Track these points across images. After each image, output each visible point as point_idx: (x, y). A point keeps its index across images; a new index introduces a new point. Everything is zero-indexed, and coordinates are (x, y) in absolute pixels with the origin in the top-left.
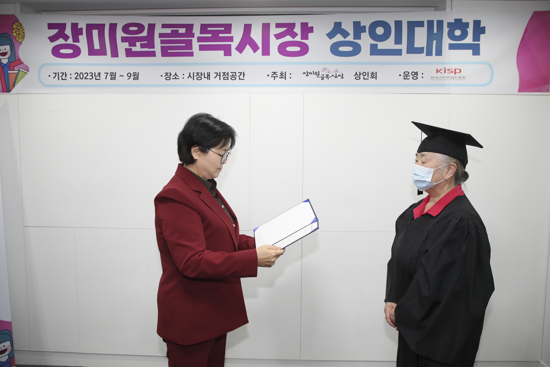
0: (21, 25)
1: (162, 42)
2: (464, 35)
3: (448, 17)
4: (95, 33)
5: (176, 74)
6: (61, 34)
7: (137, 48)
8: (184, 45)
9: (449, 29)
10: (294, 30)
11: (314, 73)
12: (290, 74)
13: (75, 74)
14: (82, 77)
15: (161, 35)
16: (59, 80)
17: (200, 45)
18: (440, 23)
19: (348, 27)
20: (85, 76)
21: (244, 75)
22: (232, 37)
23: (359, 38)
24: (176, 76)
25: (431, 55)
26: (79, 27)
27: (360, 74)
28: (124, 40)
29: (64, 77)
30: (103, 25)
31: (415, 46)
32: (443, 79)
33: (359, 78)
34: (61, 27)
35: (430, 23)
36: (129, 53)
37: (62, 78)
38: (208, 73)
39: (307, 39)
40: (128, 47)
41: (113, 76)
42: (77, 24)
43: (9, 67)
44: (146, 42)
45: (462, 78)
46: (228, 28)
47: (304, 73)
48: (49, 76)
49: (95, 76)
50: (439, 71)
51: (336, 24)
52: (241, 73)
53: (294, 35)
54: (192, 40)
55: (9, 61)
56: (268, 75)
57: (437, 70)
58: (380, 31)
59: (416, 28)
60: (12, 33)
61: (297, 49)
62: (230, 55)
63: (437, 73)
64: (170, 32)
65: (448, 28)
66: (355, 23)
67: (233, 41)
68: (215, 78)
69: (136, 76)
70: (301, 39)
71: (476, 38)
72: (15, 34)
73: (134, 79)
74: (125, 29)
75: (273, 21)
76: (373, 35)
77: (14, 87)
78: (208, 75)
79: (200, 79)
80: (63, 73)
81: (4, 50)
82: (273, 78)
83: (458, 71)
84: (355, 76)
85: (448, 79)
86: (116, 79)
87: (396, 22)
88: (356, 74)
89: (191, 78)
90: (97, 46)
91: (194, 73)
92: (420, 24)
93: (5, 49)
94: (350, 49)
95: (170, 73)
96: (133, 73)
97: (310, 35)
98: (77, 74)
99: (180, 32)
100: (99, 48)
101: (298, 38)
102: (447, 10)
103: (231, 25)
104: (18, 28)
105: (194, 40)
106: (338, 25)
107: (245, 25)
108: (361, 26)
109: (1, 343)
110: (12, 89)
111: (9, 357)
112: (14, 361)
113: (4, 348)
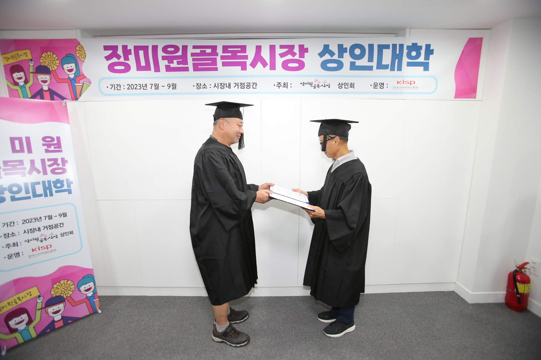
0: (82, 47)
1: (194, 60)
2: (418, 56)
3: (408, 42)
4: (141, 53)
5: (204, 84)
6: (115, 54)
7: (175, 65)
8: (211, 62)
9: (407, 51)
10: (294, 51)
11: (309, 84)
12: (291, 84)
13: (127, 85)
14: (132, 88)
15: (193, 54)
16: (115, 90)
17: (222, 62)
18: (401, 46)
19: (334, 48)
20: (135, 87)
21: (256, 85)
22: (247, 56)
23: (342, 57)
24: (204, 86)
25: (394, 70)
26: (128, 49)
27: (342, 84)
28: (164, 58)
29: (119, 88)
30: (148, 47)
31: (383, 63)
32: (402, 88)
33: (341, 87)
34: (114, 48)
35: (394, 46)
36: (168, 69)
37: (117, 89)
38: (229, 83)
39: (304, 57)
40: (167, 64)
41: (157, 87)
42: (127, 46)
44: (181, 60)
46: (243, 48)
47: (301, 83)
48: (107, 87)
49: (143, 87)
50: (399, 83)
51: (325, 45)
52: (254, 83)
53: (294, 54)
54: (216, 58)
55: (75, 76)
56: (274, 85)
57: (398, 81)
58: (357, 52)
59: (384, 50)
60: (76, 53)
61: (296, 65)
62: (246, 69)
63: (398, 84)
64: (199, 52)
65: (407, 50)
66: (338, 45)
67: (248, 59)
68: (234, 87)
69: (174, 86)
70: (299, 58)
71: (427, 58)
72: (78, 55)
73: (173, 89)
74: (165, 49)
75: (277, 43)
76: (353, 55)
77: (81, 96)
78: (229, 85)
79: (223, 88)
80: (118, 85)
82: (278, 87)
83: (413, 82)
84: (338, 85)
85: (406, 88)
86: (159, 89)
87: (369, 45)
88: (339, 84)
89: (217, 87)
90: (143, 63)
91: (218, 83)
92: (387, 47)
93: (71, 67)
94: (335, 65)
95: (200, 84)
96: (172, 84)
97: (306, 54)
98: (128, 85)
99: (207, 52)
100: (145, 65)
101: (297, 57)
102: (407, 36)
103: (245, 46)
104: (80, 49)
105: (218, 58)
106: (326, 47)
107: (256, 46)
108: (344, 48)
109: (86, 284)
110: (79, 98)
111: (93, 293)
112: (97, 294)
113: (89, 287)
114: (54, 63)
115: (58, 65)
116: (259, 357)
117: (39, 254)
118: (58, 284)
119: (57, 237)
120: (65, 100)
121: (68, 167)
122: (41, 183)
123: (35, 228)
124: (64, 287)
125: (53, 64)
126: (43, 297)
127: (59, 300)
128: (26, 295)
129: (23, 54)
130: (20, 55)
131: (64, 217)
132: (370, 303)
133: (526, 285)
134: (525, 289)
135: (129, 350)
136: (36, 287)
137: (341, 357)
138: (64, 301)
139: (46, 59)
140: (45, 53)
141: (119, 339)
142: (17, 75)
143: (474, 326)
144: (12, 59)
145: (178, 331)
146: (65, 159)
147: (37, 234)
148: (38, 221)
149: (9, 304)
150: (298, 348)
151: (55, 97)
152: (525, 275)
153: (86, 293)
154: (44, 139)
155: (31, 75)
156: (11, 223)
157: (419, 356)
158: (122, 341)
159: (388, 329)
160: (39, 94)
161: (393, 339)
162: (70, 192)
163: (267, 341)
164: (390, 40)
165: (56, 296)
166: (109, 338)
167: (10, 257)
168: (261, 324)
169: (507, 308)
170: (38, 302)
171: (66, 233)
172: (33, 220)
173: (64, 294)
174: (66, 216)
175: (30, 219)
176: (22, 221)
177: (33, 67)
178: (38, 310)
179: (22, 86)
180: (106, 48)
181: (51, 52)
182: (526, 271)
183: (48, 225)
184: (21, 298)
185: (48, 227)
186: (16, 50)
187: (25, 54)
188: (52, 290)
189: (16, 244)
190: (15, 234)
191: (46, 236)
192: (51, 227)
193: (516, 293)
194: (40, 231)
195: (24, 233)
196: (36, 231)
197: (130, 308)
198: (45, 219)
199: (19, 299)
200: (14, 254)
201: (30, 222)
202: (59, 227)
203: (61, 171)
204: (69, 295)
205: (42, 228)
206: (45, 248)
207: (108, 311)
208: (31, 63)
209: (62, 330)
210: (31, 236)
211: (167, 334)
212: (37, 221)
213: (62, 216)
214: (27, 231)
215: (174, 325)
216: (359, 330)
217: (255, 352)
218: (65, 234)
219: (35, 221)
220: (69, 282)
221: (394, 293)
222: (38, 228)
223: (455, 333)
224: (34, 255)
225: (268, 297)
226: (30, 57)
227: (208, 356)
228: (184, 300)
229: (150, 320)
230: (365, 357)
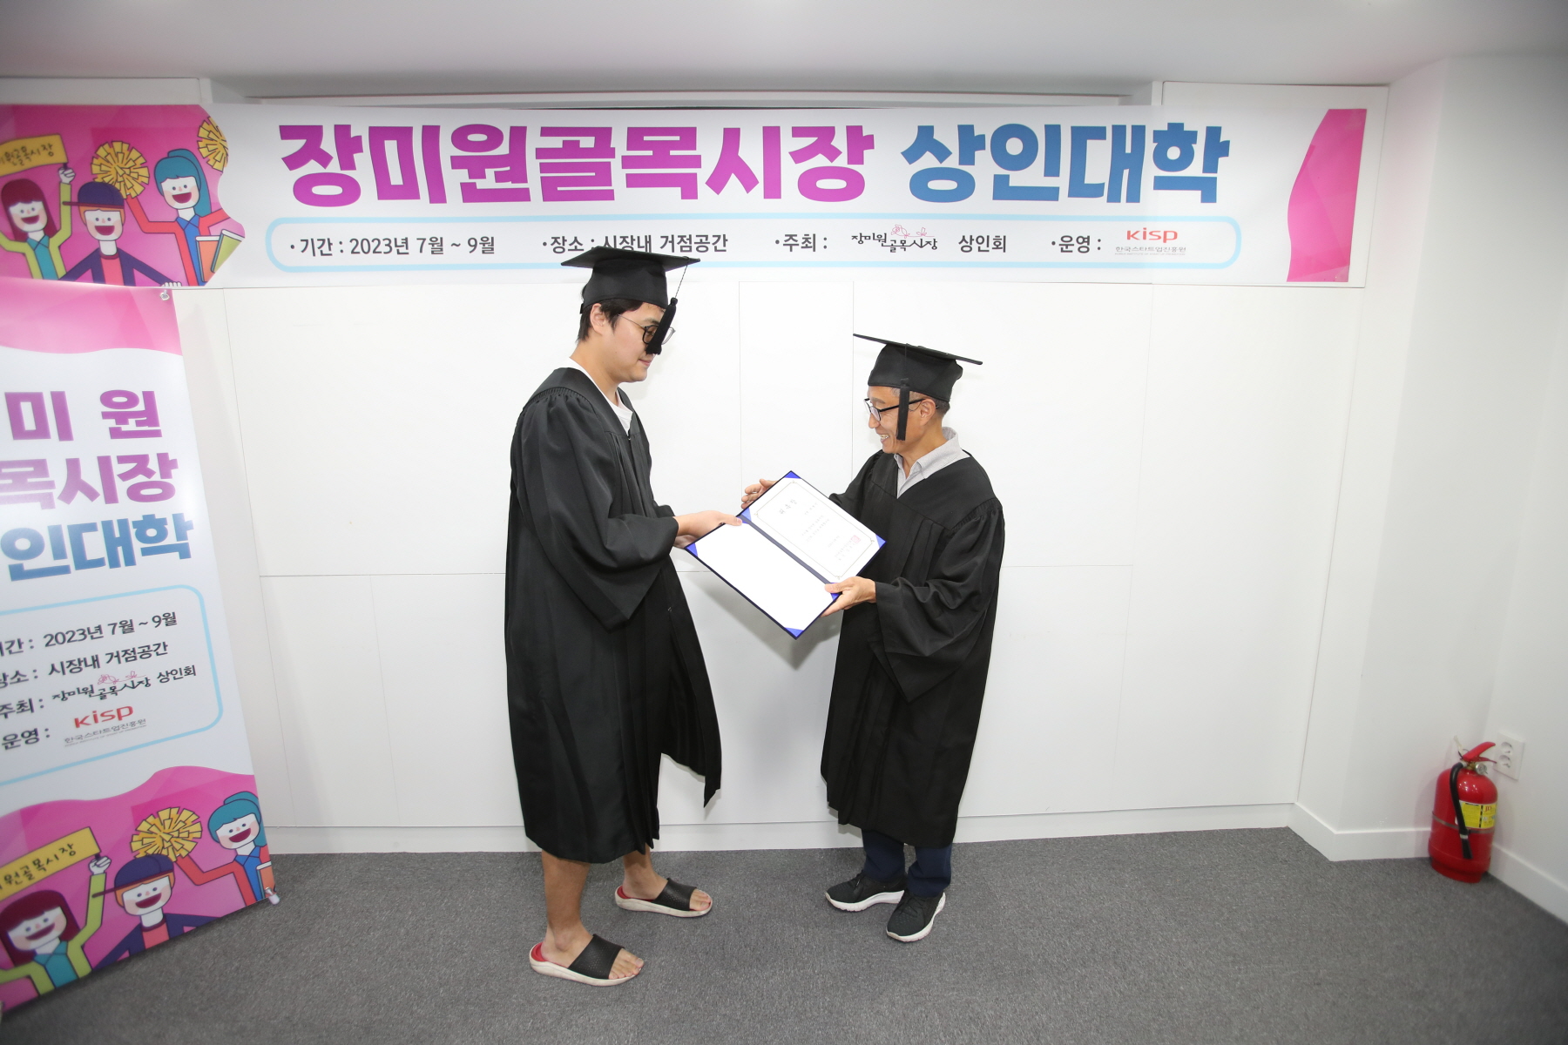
0: (217, 128)
1: (544, 168)
2: (1186, 159)
3: (1156, 122)
4: (391, 147)
5: (576, 240)
6: (312, 150)
7: (488, 182)
8: (593, 174)
9: (1156, 144)
10: (832, 143)
11: (876, 238)
12: (825, 239)
13: (351, 241)
14: (366, 250)
15: (541, 153)
16: (314, 255)
17: (627, 175)
18: (1139, 131)
19: (948, 137)
20: (373, 245)
21: (725, 240)
22: (699, 157)
23: (972, 163)
24: (576, 244)
25: (1118, 200)
26: (353, 134)
27: (971, 240)
28: (457, 163)
29: (325, 249)
30: (409, 131)
31: (1086, 182)
32: (1140, 252)
33: (969, 249)
34: (312, 134)
35: (1119, 131)
36: (471, 194)
37: (321, 251)
38: (646, 237)
39: (861, 161)
40: (467, 180)
41: (437, 246)
42: (348, 128)
43: (198, 227)
44: (508, 168)
45: (1178, 251)
46: (688, 136)
47: (855, 237)
48: (292, 247)
49: (396, 246)
50: (1132, 236)
51: (921, 128)
52: (719, 237)
53: (833, 153)
54: (609, 163)
55: (196, 214)
56: (777, 242)
57: (1129, 232)
58: (1014, 146)
59: (1088, 141)
60: (199, 148)
61: (840, 184)
62: (694, 196)
63: (1129, 238)
64: (561, 146)
65: (1154, 142)
66: (961, 128)
67: (700, 167)
69: (488, 245)
70: (849, 163)
71: (1211, 165)
72: (204, 152)
73: (483, 252)
74: (459, 137)
75: (785, 121)
76: (1000, 156)
77: (212, 271)
78: (646, 242)
80: (324, 240)
81: (183, 187)
82: (789, 247)
83: (1170, 236)
84: (960, 243)
85: (1152, 252)
86: (444, 252)
87: (1047, 127)
88: (964, 240)
90: (396, 178)
91: (615, 237)
92: (1099, 133)
93: (185, 187)
94: (951, 185)
95: (563, 237)
96: (482, 239)
97: (867, 153)
98: (354, 242)
99: (582, 146)
100: (401, 183)
101: (842, 161)
102: (1153, 104)
103: (693, 130)
104: (212, 136)
105: (616, 164)
106: (925, 133)
107: (725, 129)
108: (976, 134)
109: (235, 819)
110: (210, 277)
111: (256, 846)
112: (267, 851)
113: (243, 829)
114: (132, 175)
115: (146, 180)
116: (738, 1021)
117: (94, 733)
118: (151, 819)
119: (148, 685)
120: (167, 284)
121: (177, 478)
122: (100, 527)
123: (82, 659)
124: (171, 830)
125: (130, 179)
126: (108, 858)
127: (155, 866)
128: (59, 854)
129: (41, 149)
130: (32, 152)
131: (167, 625)
132: (1053, 864)
133: (1485, 806)
134: (1483, 816)
135: (363, 1006)
136: (87, 830)
137: (971, 1015)
138: (172, 870)
139: (109, 165)
140: (107, 146)
141: (334, 976)
142: (22, 211)
143: (1341, 924)
144: (7, 162)
145: (505, 950)
146: (171, 457)
147: (88, 677)
148: (92, 638)
149: (8, 879)
150: (849, 992)
151: (138, 275)
152: (1482, 777)
153: (235, 845)
154: (106, 398)
155: (66, 211)
156: (13, 643)
157: (1187, 1009)
158: (341, 983)
159: (1103, 937)
160: (89, 266)
161: (1115, 963)
162: (184, 552)
163: (760, 975)
164: (1105, 115)
165: (148, 857)
166: (303, 974)
167: (10, 742)
168: (742, 928)
169: (1435, 873)
170: (93, 874)
171: (174, 672)
172: (77, 633)
173: (170, 849)
174: (174, 622)
175: (67, 633)
176: (45, 637)
177: (69, 187)
178: (95, 896)
179: (39, 243)
180: (287, 132)
181: (123, 142)
182: (1485, 767)
183: (121, 649)
184: (43, 862)
185: (121, 654)
186: (19, 137)
187: (45, 148)
188: (135, 838)
189: (28, 704)
190: (25, 676)
191: (115, 682)
192: (129, 655)
193: (1457, 828)
194: (99, 667)
195: (51, 673)
196: (86, 665)
197: (365, 889)
198: (113, 633)
199: (39, 866)
200: (23, 735)
201: (69, 641)
202: (154, 654)
203: (158, 491)
204: (184, 853)
205: (103, 659)
206: (113, 717)
207: (299, 897)
208: (65, 175)
209: (166, 953)
210: (71, 681)
211: (474, 961)
212: (89, 636)
213: (163, 622)
214: (58, 667)
215: (493, 935)
216: (1022, 941)
217: (726, 1007)
218: (171, 677)
219: (82, 637)
220: (186, 814)
221: (1120, 836)
222: (93, 657)
223: (1290, 943)
224: (80, 737)
225: (764, 850)
226: (60, 157)
227: (593, 1019)
228: (519, 865)
229: (424, 920)
230: (1037, 1013)
